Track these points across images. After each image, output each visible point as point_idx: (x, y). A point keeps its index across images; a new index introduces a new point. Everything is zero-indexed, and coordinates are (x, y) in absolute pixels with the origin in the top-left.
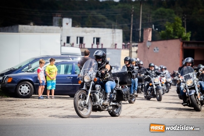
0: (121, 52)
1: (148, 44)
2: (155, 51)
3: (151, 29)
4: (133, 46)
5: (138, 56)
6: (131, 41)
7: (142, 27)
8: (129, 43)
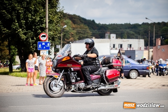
0: (143, 52)
1: (159, 47)
2: (162, 51)
3: (160, 38)
4: (150, 48)
5: (153, 54)
6: (149, 46)
7: (155, 37)
8: (148, 47)
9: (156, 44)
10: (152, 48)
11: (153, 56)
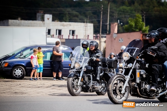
1: (115, 36)
2: (120, 42)
3: (117, 23)
4: (102, 37)
5: (106, 45)
6: (101, 33)
7: (109, 22)
8: (99, 35)
9: (111, 31)
10: (105, 37)
11: (106, 48)
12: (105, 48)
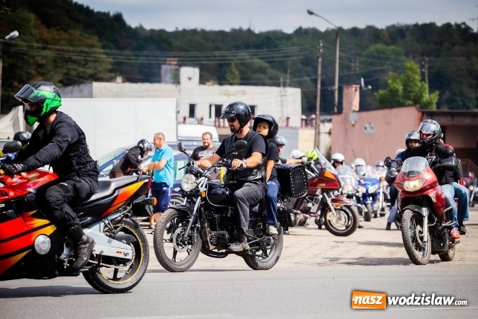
0: (297, 134)
1: (353, 117)
2: (365, 131)
3: (358, 86)
4: (323, 121)
5: (333, 141)
6: (318, 113)
7: (339, 83)
8: (314, 116)
9: (345, 105)
10: (330, 121)
11: (332, 148)
12: (330, 149)
